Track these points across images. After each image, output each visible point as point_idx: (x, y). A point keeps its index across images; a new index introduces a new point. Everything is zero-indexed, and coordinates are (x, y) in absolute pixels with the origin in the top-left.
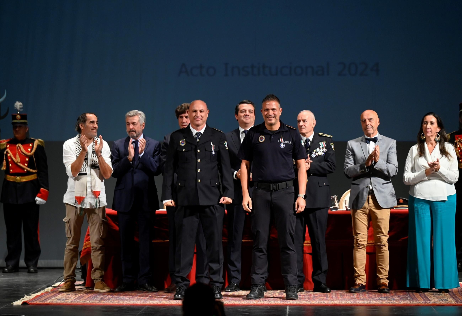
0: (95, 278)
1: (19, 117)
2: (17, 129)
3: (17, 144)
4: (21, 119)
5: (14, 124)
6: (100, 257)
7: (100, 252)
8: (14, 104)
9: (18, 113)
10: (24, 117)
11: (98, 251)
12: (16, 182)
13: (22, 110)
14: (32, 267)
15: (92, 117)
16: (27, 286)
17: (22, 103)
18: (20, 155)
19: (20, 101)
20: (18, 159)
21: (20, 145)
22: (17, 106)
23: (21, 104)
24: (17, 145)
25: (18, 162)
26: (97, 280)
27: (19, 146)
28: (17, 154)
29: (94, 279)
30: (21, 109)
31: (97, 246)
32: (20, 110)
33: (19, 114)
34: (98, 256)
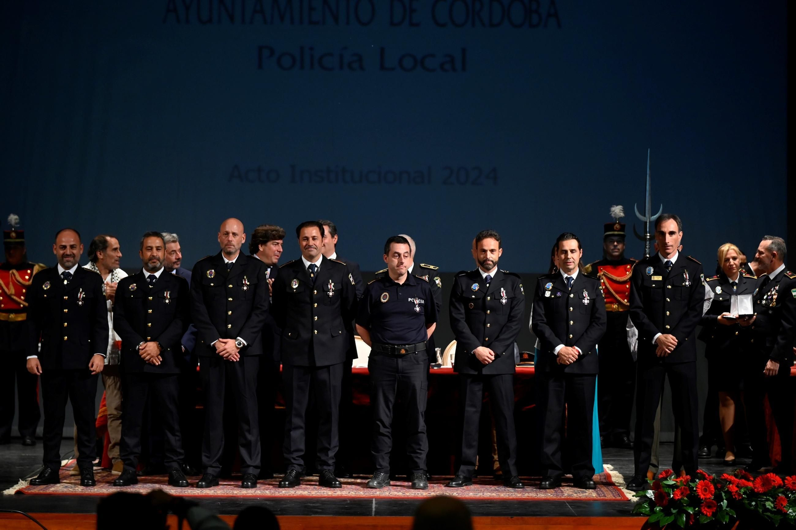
0: (114, 456)
1: (14, 234)
2: (11, 252)
3: (10, 270)
4: (17, 237)
5: (6, 244)
6: (120, 428)
7: (120, 421)
8: (7, 218)
9: (13, 229)
10: (20, 235)
11: (118, 419)
12: (9, 320)
13: (18, 226)
14: (28, 437)
15: (113, 241)
16: (22, 466)
17: (18, 216)
18: (14, 284)
19: (15, 213)
20: (11, 291)
21: (15, 271)
22: (11, 220)
23: (16, 217)
24: (11, 272)
25: (11, 294)
26: (117, 458)
27: (13, 273)
28: (11, 283)
29: (113, 458)
30: (16, 224)
31: (118, 413)
32: (16, 226)
33: (14, 231)
34: (118, 426)
